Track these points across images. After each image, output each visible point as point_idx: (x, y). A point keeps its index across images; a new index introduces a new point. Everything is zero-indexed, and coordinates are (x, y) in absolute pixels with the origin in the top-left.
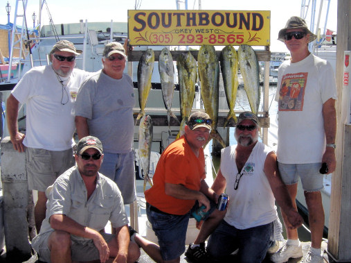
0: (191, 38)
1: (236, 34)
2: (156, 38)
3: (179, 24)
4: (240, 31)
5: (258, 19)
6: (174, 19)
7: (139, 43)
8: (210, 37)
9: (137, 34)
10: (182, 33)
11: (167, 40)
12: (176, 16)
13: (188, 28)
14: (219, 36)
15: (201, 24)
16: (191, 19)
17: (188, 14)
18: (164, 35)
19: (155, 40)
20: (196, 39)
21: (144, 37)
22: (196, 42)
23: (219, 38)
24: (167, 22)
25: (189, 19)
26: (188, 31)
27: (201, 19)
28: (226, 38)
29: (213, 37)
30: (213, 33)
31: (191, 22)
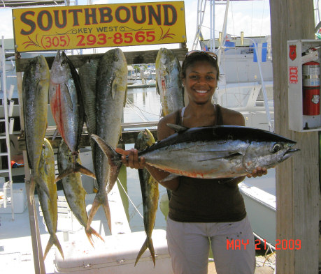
0: (91, 38)
1: (145, 31)
2: (50, 42)
3: (76, 23)
4: (150, 27)
5: (170, 12)
6: (70, 17)
7: (29, 48)
8: (115, 36)
9: (25, 38)
10: (81, 34)
11: (63, 43)
12: (72, 13)
13: (87, 26)
14: (126, 34)
15: (102, 21)
16: (90, 16)
17: (87, 10)
18: (59, 36)
19: (49, 44)
20: (98, 40)
21: (34, 41)
22: (99, 43)
23: (126, 36)
24: (61, 22)
25: (87, 16)
26: (88, 31)
27: (103, 15)
28: (133, 36)
29: (118, 36)
30: (118, 31)
31: (91, 19)
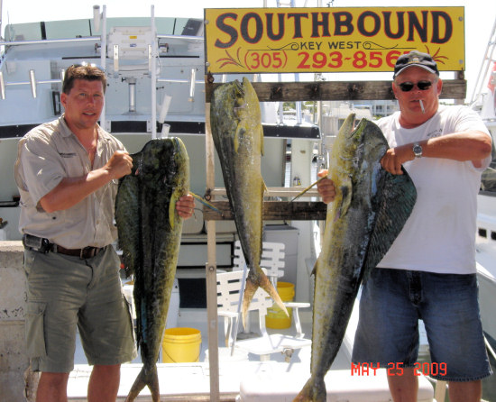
0: (320, 58)
1: (402, 51)
2: (257, 59)
3: (298, 34)
4: (410, 44)
5: (442, 22)
6: (289, 24)
7: (226, 68)
8: (355, 56)
9: (221, 53)
10: (304, 50)
11: (277, 63)
12: (292, 19)
13: (314, 40)
14: (372, 54)
15: (338, 32)
16: (320, 23)
17: (315, 15)
18: (271, 53)
19: (255, 64)
20: (329, 60)
21: (235, 58)
22: (331, 66)
23: (372, 57)
24: (276, 31)
25: (315, 24)
26: (315, 46)
27: (338, 24)
28: (384, 58)
29: (360, 56)
30: (361, 48)
31: (320, 29)
